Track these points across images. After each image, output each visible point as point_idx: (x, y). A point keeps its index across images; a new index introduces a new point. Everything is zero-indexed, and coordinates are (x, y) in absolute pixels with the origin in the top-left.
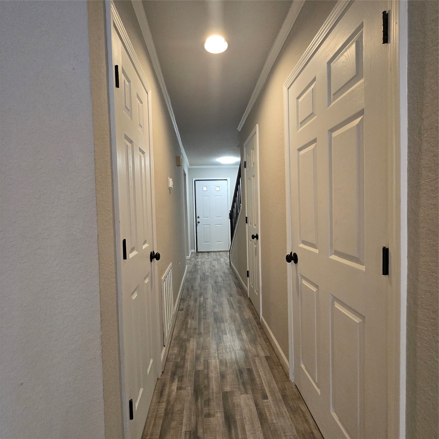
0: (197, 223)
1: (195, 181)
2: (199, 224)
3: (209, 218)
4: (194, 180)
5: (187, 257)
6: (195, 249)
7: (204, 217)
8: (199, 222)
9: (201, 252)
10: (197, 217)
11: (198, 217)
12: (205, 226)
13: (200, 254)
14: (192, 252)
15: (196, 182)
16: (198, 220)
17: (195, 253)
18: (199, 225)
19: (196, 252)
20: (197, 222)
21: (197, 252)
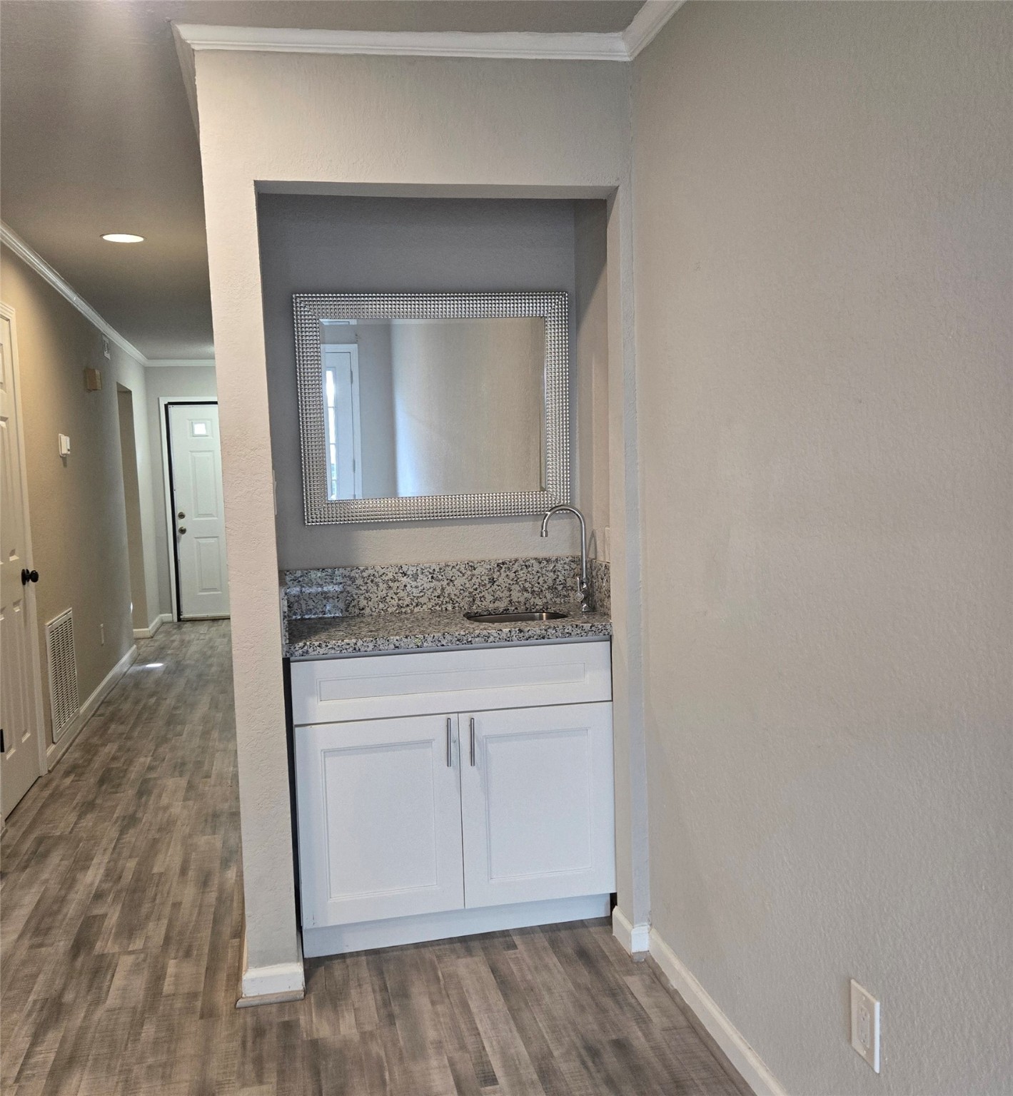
0: (178, 533)
1: (166, 406)
2: (183, 536)
3: (216, 518)
4: (163, 402)
5: (134, 630)
6: (172, 613)
7: (199, 515)
8: (183, 531)
9: (193, 620)
10: (177, 514)
11: (182, 516)
12: (202, 541)
13: (188, 625)
14: (165, 620)
15: (172, 409)
16: (181, 523)
17: (172, 622)
18: (183, 539)
19: (176, 620)
20: (177, 530)
21: (179, 620)
